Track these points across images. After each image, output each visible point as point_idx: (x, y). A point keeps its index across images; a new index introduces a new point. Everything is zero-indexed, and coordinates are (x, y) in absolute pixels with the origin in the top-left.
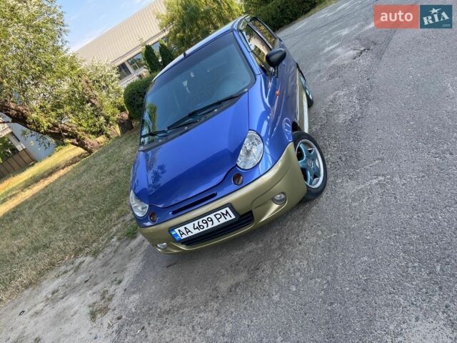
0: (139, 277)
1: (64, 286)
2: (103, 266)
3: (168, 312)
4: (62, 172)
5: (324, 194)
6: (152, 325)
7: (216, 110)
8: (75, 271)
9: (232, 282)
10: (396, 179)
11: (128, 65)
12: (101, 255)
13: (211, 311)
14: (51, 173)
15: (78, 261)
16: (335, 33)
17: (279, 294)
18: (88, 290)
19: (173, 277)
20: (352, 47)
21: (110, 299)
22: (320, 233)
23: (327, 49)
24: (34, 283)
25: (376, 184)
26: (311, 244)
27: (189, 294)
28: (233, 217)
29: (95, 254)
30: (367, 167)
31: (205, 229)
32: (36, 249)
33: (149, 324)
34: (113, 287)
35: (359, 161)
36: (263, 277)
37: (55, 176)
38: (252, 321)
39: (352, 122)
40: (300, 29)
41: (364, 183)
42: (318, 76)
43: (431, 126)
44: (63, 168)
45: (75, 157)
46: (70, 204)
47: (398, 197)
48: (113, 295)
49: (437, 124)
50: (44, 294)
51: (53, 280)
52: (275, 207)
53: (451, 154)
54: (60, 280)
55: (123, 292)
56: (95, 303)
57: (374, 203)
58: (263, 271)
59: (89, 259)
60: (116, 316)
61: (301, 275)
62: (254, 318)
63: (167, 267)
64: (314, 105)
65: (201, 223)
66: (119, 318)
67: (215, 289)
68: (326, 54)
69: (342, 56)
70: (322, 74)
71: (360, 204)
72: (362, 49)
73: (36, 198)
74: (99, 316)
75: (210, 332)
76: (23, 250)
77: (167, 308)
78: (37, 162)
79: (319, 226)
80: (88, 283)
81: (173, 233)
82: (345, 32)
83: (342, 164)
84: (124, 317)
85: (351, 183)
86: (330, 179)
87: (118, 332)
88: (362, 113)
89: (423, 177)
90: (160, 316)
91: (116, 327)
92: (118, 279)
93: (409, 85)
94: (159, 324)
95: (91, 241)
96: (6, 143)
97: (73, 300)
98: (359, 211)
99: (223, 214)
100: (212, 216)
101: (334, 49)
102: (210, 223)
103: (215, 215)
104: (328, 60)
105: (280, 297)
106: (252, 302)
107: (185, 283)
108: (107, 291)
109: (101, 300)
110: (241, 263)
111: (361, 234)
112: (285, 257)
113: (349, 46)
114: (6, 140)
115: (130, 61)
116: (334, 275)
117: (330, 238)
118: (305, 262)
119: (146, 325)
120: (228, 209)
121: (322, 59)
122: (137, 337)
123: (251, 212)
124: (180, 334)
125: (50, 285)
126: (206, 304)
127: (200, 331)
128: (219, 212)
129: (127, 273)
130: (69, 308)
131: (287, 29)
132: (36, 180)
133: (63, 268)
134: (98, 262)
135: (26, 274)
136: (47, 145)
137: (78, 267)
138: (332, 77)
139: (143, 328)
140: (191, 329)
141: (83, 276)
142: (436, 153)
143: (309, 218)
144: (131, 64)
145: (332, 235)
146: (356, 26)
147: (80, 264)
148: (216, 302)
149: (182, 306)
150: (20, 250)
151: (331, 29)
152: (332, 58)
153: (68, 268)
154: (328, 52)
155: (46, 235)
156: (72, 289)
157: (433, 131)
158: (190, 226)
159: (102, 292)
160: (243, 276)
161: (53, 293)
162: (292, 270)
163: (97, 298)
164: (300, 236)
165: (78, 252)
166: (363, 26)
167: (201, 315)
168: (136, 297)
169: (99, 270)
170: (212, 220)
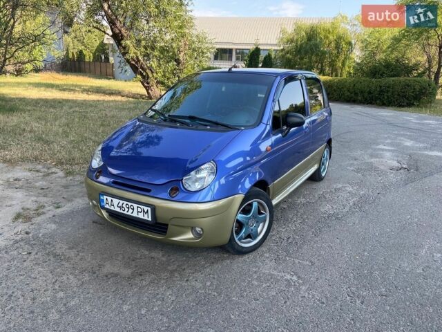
0: (72, 214)
1: (27, 180)
2: (63, 186)
3: (55, 256)
4: (119, 98)
5: (246, 257)
6: (37, 256)
7: (208, 127)
8: (44, 176)
9: (115, 270)
10: (303, 288)
11: (234, 53)
12: (71, 177)
13: (79, 280)
14: (111, 93)
15: (54, 170)
16: (402, 138)
17: (130, 307)
18: (35, 196)
19: (88, 233)
20: (399, 159)
21: (39, 215)
22: (208, 284)
23: (381, 147)
24: (12, 163)
25: (286, 280)
26: (193, 287)
27: (82, 254)
28: (150, 219)
29: (68, 173)
30: (297, 261)
31: (125, 212)
32: (40, 139)
33: (37, 254)
34: (51, 208)
35: (297, 251)
36: (136, 284)
37: (112, 98)
38: (91, 311)
39: (328, 217)
40: (382, 116)
41: (279, 272)
42: (351, 162)
43: (376, 267)
44: (122, 96)
45: (138, 94)
46: (94, 125)
47: (288, 303)
48: (44, 213)
49: (381, 270)
50: (10, 175)
51: (25, 170)
52: (190, 235)
53: (362, 303)
54: (29, 174)
55: (51, 216)
56: (28, 209)
57: (267, 293)
58: (142, 280)
59: (61, 174)
60: (28, 230)
61: (159, 305)
62: (96, 310)
63: (94, 222)
64: (321, 182)
65: (124, 206)
66: (27, 233)
67: (100, 266)
68: (375, 150)
69: (384, 160)
70: (355, 163)
71: (259, 286)
72: (405, 166)
73: (84, 104)
74: (20, 220)
75: (61, 294)
76: (32, 134)
77: (58, 252)
78: (114, 78)
79: (214, 278)
80: (42, 191)
81: (102, 198)
82: (408, 143)
83: (284, 243)
84: (30, 235)
85: (273, 264)
86: (263, 248)
87: (16, 242)
88: (344, 216)
89: (323, 303)
90: (48, 254)
91: (18, 238)
92: (60, 204)
93: (399, 222)
94: (41, 259)
95: (76, 162)
96: (105, 50)
97: (19, 195)
98: (251, 290)
99: (144, 211)
100: (135, 206)
101: (386, 150)
102: (131, 210)
103: (138, 207)
104: (372, 156)
105: (129, 310)
106: (108, 297)
107: (89, 244)
108: (44, 207)
109: (34, 210)
110: (138, 260)
111: (232, 309)
112: (166, 282)
113: (398, 157)
114: (107, 47)
115: (238, 51)
116: (179, 325)
117: (209, 294)
118: (174, 298)
119: (34, 253)
120: (149, 209)
121: (369, 151)
122: (20, 256)
123: (167, 225)
124: (44, 278)
125: (20, 173)
126: (83, 271)
127: (57, 287)
128: (142, 207)
129: (69, 205)
130: (11, 198)
131: (374, 109)
132: (98, 91)
133: (39, 167)
134: (64, 182)
135: (14, 152)
136: (124, 70)
137: (48, 174)
138: (358, 171)
139: (30, 253)
140: (54, 281)
141: (44, 183)
142: (353, 293)
143: (216, 266)
144: (237, 53)
145: (213, 293)
146: (421, 145)
147: (52, 173)
148: (89, 276)
149: (68, 259)
150: (30, 132)
151: (402, 133)
152: (376, 156)
153: (42, 170)
154: (379, 149)
155: (56, 134)
156: (28, 186)
157: (372, 273)
158: (116, 201)
159: (41, 204)
160: (127, 272)
161: (16, 180)
162: (160, 295)
163: (34, 206)
164: (194, 275)
165: (60, 163)
166: (426, 148)
167: (71, 277)
168: (53, 226)
169: (59, 188)
170: (133, 209)
